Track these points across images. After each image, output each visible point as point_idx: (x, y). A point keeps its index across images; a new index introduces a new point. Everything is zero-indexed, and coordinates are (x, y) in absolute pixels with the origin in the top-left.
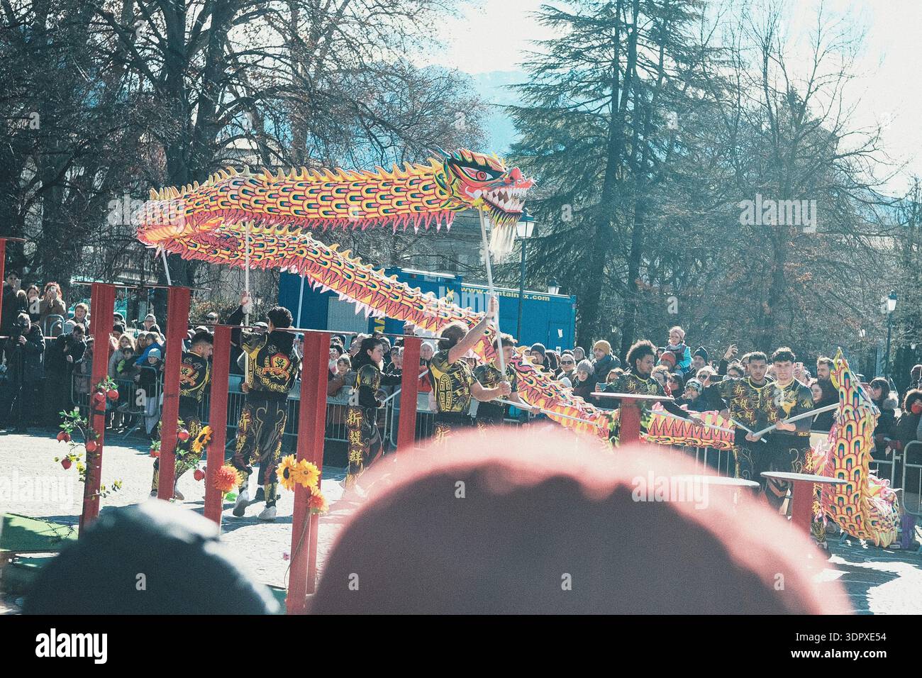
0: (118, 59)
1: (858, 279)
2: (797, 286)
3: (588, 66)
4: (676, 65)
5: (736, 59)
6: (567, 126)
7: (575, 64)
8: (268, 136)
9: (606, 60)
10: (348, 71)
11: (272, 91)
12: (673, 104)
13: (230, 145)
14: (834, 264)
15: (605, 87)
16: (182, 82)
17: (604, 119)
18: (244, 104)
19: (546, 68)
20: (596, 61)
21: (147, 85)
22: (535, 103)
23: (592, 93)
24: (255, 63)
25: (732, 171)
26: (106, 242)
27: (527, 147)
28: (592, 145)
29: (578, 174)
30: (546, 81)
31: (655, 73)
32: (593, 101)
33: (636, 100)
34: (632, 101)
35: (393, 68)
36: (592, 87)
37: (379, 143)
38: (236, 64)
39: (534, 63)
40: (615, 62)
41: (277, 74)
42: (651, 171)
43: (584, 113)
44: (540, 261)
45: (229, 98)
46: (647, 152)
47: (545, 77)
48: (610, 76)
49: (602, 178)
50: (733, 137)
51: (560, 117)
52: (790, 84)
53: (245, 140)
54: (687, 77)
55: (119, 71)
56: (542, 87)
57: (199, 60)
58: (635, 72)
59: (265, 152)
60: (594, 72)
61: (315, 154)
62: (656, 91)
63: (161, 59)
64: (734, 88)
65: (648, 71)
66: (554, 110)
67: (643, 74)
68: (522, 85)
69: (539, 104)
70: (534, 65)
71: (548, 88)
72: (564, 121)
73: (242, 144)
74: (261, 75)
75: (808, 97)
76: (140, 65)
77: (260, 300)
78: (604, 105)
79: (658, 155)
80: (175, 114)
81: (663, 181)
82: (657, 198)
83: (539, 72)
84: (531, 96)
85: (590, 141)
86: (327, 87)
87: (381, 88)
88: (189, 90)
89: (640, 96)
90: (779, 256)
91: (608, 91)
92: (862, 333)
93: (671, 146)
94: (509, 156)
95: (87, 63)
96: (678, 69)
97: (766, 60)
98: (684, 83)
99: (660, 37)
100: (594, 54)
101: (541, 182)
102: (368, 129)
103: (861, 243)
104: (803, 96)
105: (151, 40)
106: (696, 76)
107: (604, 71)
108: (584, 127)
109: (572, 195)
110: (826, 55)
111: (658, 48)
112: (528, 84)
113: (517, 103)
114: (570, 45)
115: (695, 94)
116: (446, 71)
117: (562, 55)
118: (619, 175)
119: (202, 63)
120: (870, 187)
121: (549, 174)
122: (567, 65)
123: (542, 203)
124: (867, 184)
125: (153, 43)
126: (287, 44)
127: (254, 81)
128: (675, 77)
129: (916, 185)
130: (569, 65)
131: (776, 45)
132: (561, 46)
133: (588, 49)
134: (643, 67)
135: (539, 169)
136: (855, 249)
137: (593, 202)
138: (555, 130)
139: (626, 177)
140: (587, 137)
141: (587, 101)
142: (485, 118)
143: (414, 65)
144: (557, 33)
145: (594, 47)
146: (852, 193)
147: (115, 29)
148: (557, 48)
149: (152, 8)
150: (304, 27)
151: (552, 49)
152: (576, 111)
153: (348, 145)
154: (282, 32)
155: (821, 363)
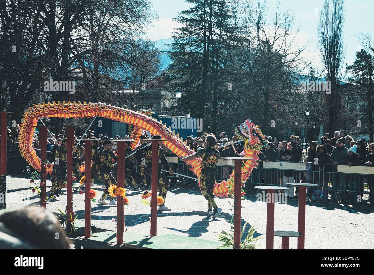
0: (33, 44)
1: (294, 104)
2: (274, 109)
3: (195, 36)
4: (226, 34)
5: (247, 30)
6: (189, 57)
7: (190, 35)
8: (86, 67)
9: (201, 33)
10: (112, 43)
11: (87, 51)
12: (226, 47)
13: (74, 71)
14: (286, 100)
15: (201, 43)
16: (56, 51)
17: (201, 53)
18: (78, 57)
19: (180, 37)
20: (198, 34)
21: (43, 52)
23: (197, 46)
24: (80, 43)
25: (248, 69)
27: (176, 66)
28: (198, 64)
29: (194, 74)
30: (181, 42)
31: (219, 37)
32: (197, 48)
33: (213, 47)
34: (211, 47)
35: (127, 41)
36: (197, 43)
38: (73, 44)
39: (176, 36)
40: (205, 34)
41: (87, 45)
42: (219, 71)
43: (194, 52)
44: (182, 105)
45: (72, 55)
46: (217, 65)
48: (203, 39)
49: (202, 75)
50: (248, 58)
51: (186, 54)
52: (268, 38)
54: (230, 38)
55: (34, 48)
56: (180, 44)
58: (212, 37)
59: (84, 72)
60: (197, 38)
61: (102, 72)
63: (47, 43)
64: (248, 41)
65: (216, 36)
66: (184, 52)
67: (214, 38)
68: (173, 44)
69: (179, 50)
71: (181, 44)
73: (78, 70)
74: (82, 46)
75: (274, 43)
76: (40, 45)
78: (202, 49)
79: (221, 66)
81: (224, 75)
82: (222, 81)
83: (178, 39)
84: (176, 48)
85: (197, 62)
87: (124, 48)
88: (58, 54)
89: (214, 45)
90: (267, 99)
91: (202, 45)
92: (296, 124)
93: (226, 62)
94: (169, 69)
96: (227, 35)
97: (258, 31)
98: (229, 40)
99: (220, 24)
100: (197, 31)
101: (181, 77)
102: (120, 63)
103: (295, 92)
104: (272, 42)
105: (43, 37)
106: (233, 37)
107: (201, 37)
108: (195, 58)
109: (192, 81)
110: (280, 27)
111: (219, 28)
112: (174, 44)
113: (171, 50)
114: (189, 29)
115: (233, 44)
116: (146, 41)
117: (186, 33)
118: (208, 73)
119: (62, 43)
120: (297, 73)
121: (183, 75)
122: (188, 36)
123: (181, 85)
124: (296, 71)
125: (44, 37)
126: (91, 35)
127: (79, 49)
128: (226, 38)
129: (312, 70)
130: (189, 36)
131: (261, 25)
132: (185, 30)
133: (195, 30)
134: (214, 35)
135: (180, 73)
136: (293, 95)
137: (200, 83)
138: (185, 59)
139: (210, 74)
140: (196, 61)
141: (195, 48)
142: (160, 56)
143: (135, 39)
144: (184, 25)
145: (197, 29)
146: (291, 75)
147: (32, 34)
148: (184, 31)
149: (44, 25)
150: (96, 29)
151: (182, 31)
152: (192, 52)
153: (114, 69)
154: (88, 31)
155: (293, 137)
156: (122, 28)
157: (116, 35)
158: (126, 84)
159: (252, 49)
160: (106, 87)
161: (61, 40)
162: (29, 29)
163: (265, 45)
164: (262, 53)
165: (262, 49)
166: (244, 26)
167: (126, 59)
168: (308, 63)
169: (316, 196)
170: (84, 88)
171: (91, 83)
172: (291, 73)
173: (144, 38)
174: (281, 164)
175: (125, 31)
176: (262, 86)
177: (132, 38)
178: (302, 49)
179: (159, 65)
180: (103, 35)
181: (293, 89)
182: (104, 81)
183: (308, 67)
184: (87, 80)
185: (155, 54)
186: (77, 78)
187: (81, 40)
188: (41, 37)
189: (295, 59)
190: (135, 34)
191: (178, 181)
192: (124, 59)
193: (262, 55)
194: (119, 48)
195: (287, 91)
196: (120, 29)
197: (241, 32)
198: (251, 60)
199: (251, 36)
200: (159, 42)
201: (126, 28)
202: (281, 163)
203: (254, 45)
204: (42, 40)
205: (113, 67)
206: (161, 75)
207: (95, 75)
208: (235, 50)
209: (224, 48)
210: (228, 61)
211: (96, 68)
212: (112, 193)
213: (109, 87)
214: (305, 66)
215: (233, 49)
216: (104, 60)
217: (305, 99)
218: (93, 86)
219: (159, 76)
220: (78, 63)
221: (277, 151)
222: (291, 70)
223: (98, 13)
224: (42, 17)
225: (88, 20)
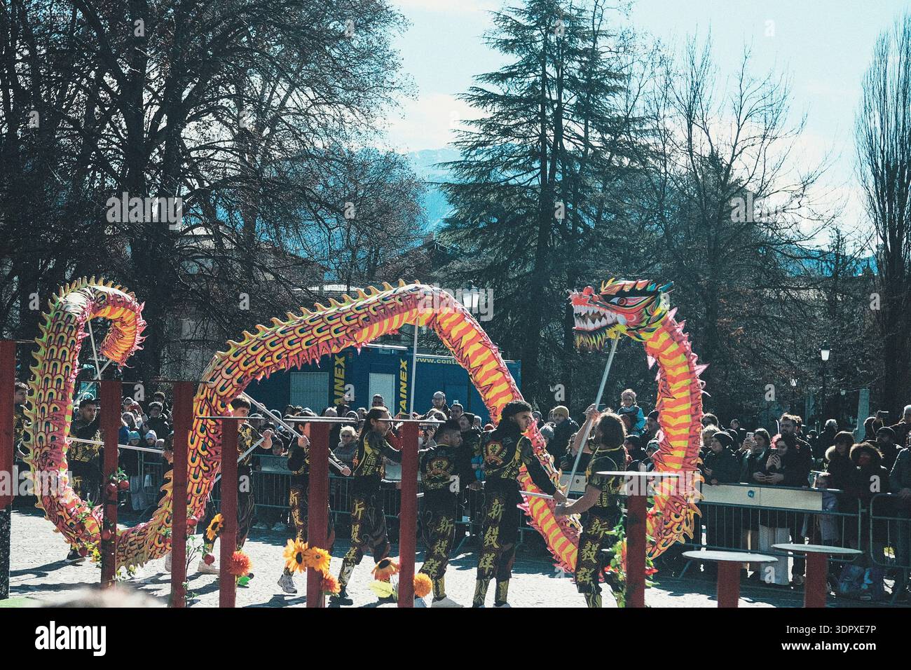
0: (84, 159)
1: (787, 330)
2: (731, 341)
3: (516, 142)
4: (600, 136)
5: (660, 126)
6: (499, 199)
7: (504, 140)
8: (222, 224)
9: (533, 135)
10: (293, 160)
11: (226, 181)
12: (599, 173)
13: (190, 233)
14: (765, 317)
15: (534, 160)
16: (144, 178)
17: (533, 189)
18: (200, 195)
19: (477, 145)
20: (524, 137)
21: (110, 182)
22: (468, 178)
23: (522, 167)
24: (207, 158)
25: (661, 233)
27: (464, 221)
28: (522, 216)
29: (512, 243)
30: (478, 158)
31: (581, 145)
32: (523, 174)
33: (564, 172)
34: (560, 172)
35: (333, 153)
36: (521, 161)
37: (326, 225)
38: (190, 160)
39: (465, 142)
40: (543, 137)
41: (227, 165)
43: (515, 185)
45: (185, 191)
46: (577, 220)
47: (476, 155)
48: (538, 150)
49: (535, 246)
51: (493, 191)
52: (715, 148)
53: (202, 228)
54: (613, 147)
56: (474, 164)
57: (157, 157)
58: (562, 144)
59: (218, 237)
60: (523, 147)
61: (265, 237)
62: (582, 161)
63: (121, 157)
64: (658, 155)
65: (574, 143)
66: (486, 184)
67: (569, 147)
68: (455, 162)
69: (472, 179)
70: (465, 144)
71: (479, 164)
72: (497, 195)
73: (200, 231)
74: (213, 168)
75: (732, 161)
76: (103, 164)
78: (534, 177)
79: (586, 221)
81: (594, 247)
82: (589, 263)
83: (470, 150)
84: (464, 173)
85: (520, 212)
86: (275, 174)
87: (324, 174)
88: (149, 187)
89: (567, 167)
90: (712, 313)
91: (536, 165)
92: (794, 383)
93: (599, 214)
94: (443, 231)
96: (603, 140)
97: (690, 126)
98: (609, 153)
99: (585, 111)
100: (522, 130)
101: (478, 253)
102: (315, 212)
103: (791, 296)
104: (727, 159)
105: (111, 141)
106: (621, 145)
107: (533, 145)
108: (516, 199)
109: (506, 264)
110: (749, 119)
111: (582, 121)
112: (461, 162)
113: (452, 180)
114: (499, 122)
115: (621, 163)
116: (383, 154)
117: (492, 133)
118: (550, 243)
119: (158, 159)
120: (797, 243)
121: (484, 245)
122: (497, 142)
123: (479, 273)
124: (794, 239)
125: (114, 143)
126: (235, 138)
127: (206, 174)
128: (600, 147)
129: (838, 237)
130: (499, 141)
131: (699, 113)
132: (490, 124)
133: (516, 126)
134: (569, 140)
135: (475, 241)
136: (784, 303)
137: (528, 269)
138: (488, 203)
139: (557, 245)
140: (519, 208)
141: (517, 174)
142: (421, 196)
143: (353, 150)
144: (487, 112)
145: (521, 124)
146: (780, 250)
147: (81, 133)
148: (487, 126)
149: (113, 112)
151: (482, 128)
152: (507, 185)
153: (296, 228)
154: (230, 127)
155: (786, 419)
156: (319, 119)
157: (303, 138)
158: (329, 269)
159: (672, 178)
160: (276, 276)
161: (157, 150)
162: (75, 123)
163: (707, 167)
164: (701, 189)
165: (700, 177)
166: (650, 114)
167: (331, 202)
168: (827, 216)
169: (851, 584)
170: (217, 279)
171: (235, 265)
172: (779, 244)
173: (380, 147)
174: (751, 492)
175: (329, 126)
176: (699, 279)
177: (345, 146)
178: (811, 179)
179: (418, 218)
180: (269, 140)
181: (784, 289)
182: (270, 261)
183: (828, 228)
184: (224, 259)
185: (407, 191)
186: (197, 252)
187: (211, 152)
188: (106, 142)
189: (790, 206)
190: (354, 135)
191: (468, 534)
192: (323, 203)
193: (699, 195)
194: (311, 172)
195: (768, 292)
196: (315, 121)
197: (641, 131)
198: (668, 208)
199: (671, 143)
200: (418, 157)
201: (331, 120)
202: (752, 489)
203: (678, 168)
204: (108, 149)
205: (295, 224)
206: (424, 246)
207: (247, 244)
208: (626, 180)
209: (594, 173)
210: (606, 210)
211: (249, 226)
212: (295, 561)
213: (283, 277)
214: (820, 223)
215: (619, 178)
216: (270, 205)
217: (817, 314)
218: (241, 272)
219: (419, 249)
220: (200, 212)
221: (741, 456)
222: (780, 236)
223: (256, 79)
224: (108, 89)
225: (229, 96)
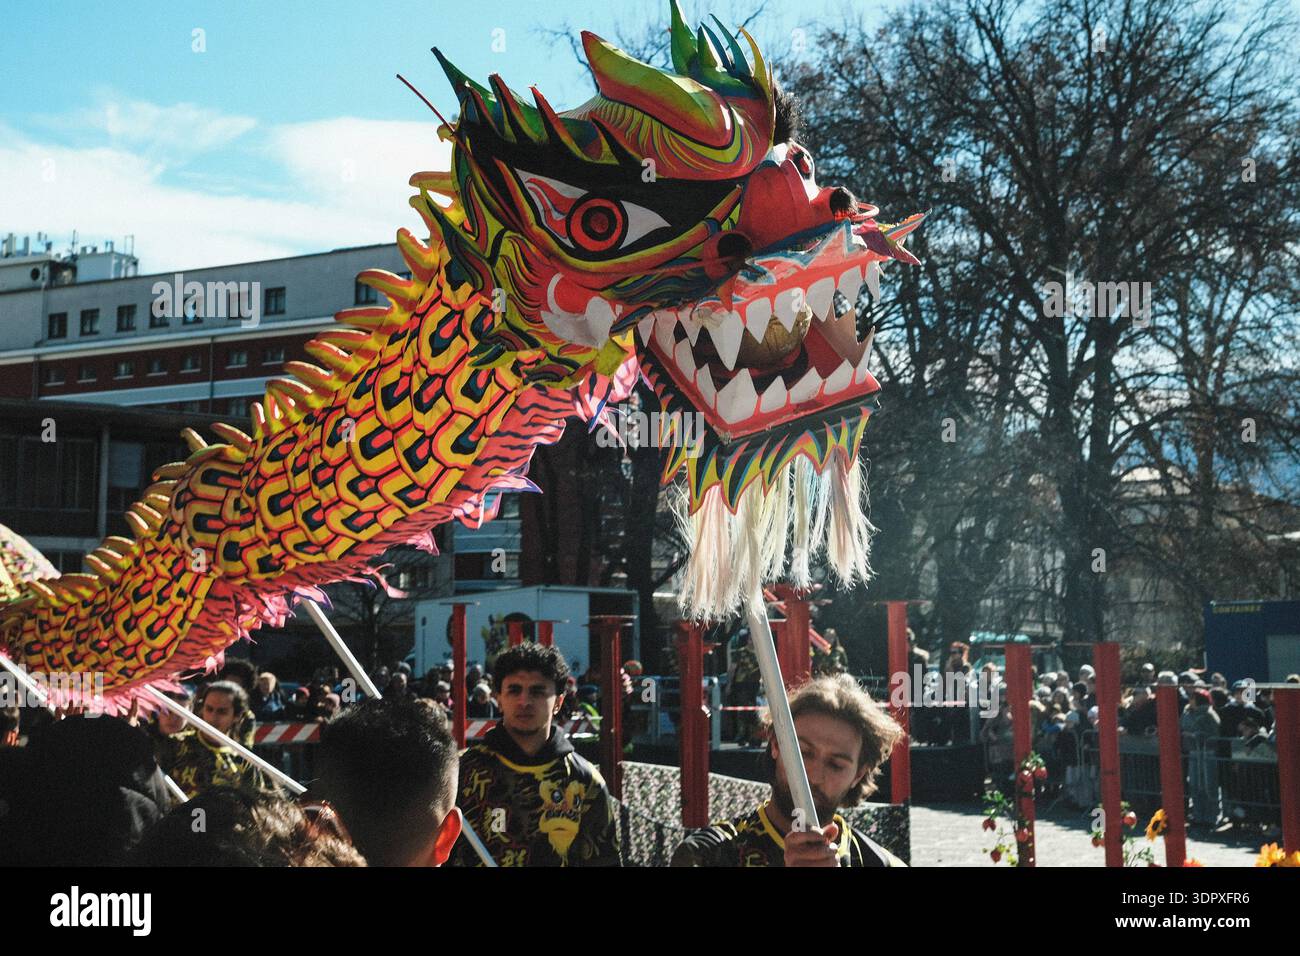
0: (1001, 400)
8: (1169, 463)
11: (1172, 412)
13: (1129, 477)
16: (1071, 416)
18: (1141, 432)
21: (1032, 423)
24: (1145, 388)
26: (1004, 593)
38: (1124, 391)
41: (1171, 394)
45: (1121, 427)
53: (1146, 469)
55: (1003, 413)
57: (1086, 391)
59: (1166, 480)
61: (1225, 475)
63: (1044, 394)
73: (1142, 474)
74: (1154, 399)
76: (1023, 402)
77: (1179, 646)
80: (1067, 449)
86: (1232, 401)
87: (1295, 394)
88: (1078, 425)
95: (969, 410)
102: (1286, 441)
119: (1089, 394)
126: (1180, 361)
127: (1146, 406)
147: (996, 371)
149: (1032, 345)
150: (1198, 339)
153: (1264, 462)
154: (1173, 350)
156: (1284, 331)
160: (1241, 521)
162: (987, 359)
170: (1167, 527)
171: (1188, 511)
180: (1222, 360)
182: (1233, 504)
184: (1175, 503)
187: (1151, 379)
188: (1025, 378)
192: (1296, 431)
194: (1278, 394)
196: (1278, 334)
204: (1028, 387)
205: (1261, 456)
207: (1203, 485)
213: (1251, 521)
216: (1227, 436)
220: (1142, 450)
223: (1201, 291)
224: (1025, 320)
225: (1169, 313)
